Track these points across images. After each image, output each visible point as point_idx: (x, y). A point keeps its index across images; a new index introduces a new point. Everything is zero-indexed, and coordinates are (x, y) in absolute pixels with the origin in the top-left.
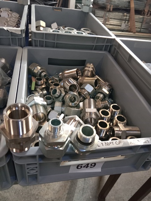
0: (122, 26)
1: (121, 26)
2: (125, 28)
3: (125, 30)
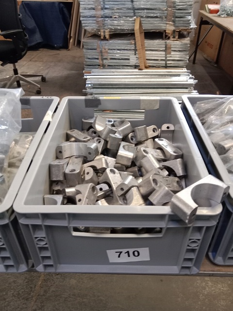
0: (131, 60)
1: (128, 59)
2: (137, 62)
3: (137, 64)
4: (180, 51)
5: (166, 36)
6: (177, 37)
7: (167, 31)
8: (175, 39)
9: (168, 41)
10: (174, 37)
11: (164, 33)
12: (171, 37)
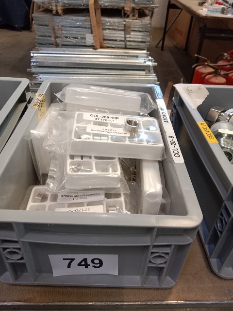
4: (140, 31)
5: (125, 14)
6: (137, 16)
7: (125, 9)
8: (135, 18)
9: (127, 20)
10: (134, 16)
11: (123, 11)
12: (131, 15)
